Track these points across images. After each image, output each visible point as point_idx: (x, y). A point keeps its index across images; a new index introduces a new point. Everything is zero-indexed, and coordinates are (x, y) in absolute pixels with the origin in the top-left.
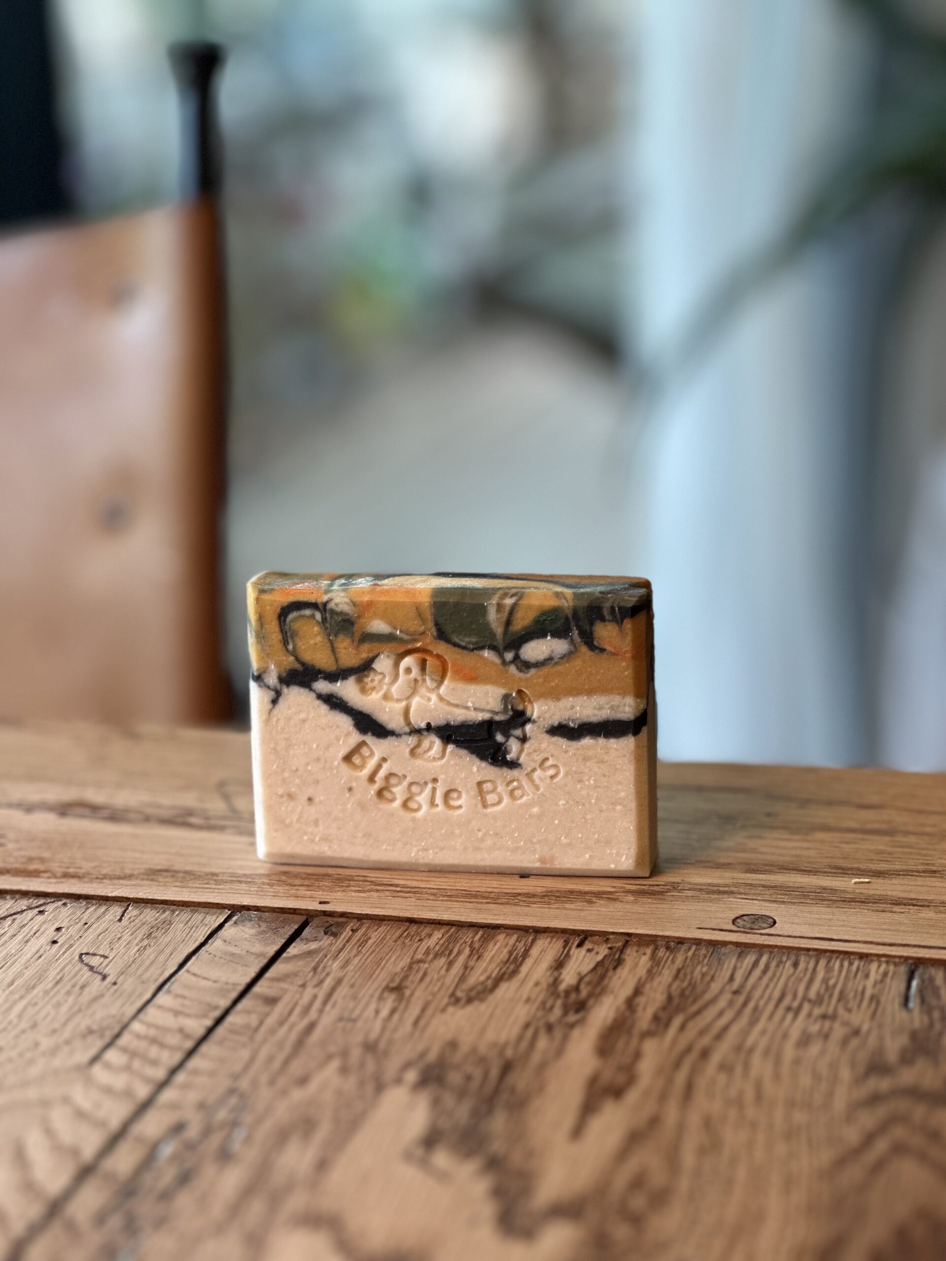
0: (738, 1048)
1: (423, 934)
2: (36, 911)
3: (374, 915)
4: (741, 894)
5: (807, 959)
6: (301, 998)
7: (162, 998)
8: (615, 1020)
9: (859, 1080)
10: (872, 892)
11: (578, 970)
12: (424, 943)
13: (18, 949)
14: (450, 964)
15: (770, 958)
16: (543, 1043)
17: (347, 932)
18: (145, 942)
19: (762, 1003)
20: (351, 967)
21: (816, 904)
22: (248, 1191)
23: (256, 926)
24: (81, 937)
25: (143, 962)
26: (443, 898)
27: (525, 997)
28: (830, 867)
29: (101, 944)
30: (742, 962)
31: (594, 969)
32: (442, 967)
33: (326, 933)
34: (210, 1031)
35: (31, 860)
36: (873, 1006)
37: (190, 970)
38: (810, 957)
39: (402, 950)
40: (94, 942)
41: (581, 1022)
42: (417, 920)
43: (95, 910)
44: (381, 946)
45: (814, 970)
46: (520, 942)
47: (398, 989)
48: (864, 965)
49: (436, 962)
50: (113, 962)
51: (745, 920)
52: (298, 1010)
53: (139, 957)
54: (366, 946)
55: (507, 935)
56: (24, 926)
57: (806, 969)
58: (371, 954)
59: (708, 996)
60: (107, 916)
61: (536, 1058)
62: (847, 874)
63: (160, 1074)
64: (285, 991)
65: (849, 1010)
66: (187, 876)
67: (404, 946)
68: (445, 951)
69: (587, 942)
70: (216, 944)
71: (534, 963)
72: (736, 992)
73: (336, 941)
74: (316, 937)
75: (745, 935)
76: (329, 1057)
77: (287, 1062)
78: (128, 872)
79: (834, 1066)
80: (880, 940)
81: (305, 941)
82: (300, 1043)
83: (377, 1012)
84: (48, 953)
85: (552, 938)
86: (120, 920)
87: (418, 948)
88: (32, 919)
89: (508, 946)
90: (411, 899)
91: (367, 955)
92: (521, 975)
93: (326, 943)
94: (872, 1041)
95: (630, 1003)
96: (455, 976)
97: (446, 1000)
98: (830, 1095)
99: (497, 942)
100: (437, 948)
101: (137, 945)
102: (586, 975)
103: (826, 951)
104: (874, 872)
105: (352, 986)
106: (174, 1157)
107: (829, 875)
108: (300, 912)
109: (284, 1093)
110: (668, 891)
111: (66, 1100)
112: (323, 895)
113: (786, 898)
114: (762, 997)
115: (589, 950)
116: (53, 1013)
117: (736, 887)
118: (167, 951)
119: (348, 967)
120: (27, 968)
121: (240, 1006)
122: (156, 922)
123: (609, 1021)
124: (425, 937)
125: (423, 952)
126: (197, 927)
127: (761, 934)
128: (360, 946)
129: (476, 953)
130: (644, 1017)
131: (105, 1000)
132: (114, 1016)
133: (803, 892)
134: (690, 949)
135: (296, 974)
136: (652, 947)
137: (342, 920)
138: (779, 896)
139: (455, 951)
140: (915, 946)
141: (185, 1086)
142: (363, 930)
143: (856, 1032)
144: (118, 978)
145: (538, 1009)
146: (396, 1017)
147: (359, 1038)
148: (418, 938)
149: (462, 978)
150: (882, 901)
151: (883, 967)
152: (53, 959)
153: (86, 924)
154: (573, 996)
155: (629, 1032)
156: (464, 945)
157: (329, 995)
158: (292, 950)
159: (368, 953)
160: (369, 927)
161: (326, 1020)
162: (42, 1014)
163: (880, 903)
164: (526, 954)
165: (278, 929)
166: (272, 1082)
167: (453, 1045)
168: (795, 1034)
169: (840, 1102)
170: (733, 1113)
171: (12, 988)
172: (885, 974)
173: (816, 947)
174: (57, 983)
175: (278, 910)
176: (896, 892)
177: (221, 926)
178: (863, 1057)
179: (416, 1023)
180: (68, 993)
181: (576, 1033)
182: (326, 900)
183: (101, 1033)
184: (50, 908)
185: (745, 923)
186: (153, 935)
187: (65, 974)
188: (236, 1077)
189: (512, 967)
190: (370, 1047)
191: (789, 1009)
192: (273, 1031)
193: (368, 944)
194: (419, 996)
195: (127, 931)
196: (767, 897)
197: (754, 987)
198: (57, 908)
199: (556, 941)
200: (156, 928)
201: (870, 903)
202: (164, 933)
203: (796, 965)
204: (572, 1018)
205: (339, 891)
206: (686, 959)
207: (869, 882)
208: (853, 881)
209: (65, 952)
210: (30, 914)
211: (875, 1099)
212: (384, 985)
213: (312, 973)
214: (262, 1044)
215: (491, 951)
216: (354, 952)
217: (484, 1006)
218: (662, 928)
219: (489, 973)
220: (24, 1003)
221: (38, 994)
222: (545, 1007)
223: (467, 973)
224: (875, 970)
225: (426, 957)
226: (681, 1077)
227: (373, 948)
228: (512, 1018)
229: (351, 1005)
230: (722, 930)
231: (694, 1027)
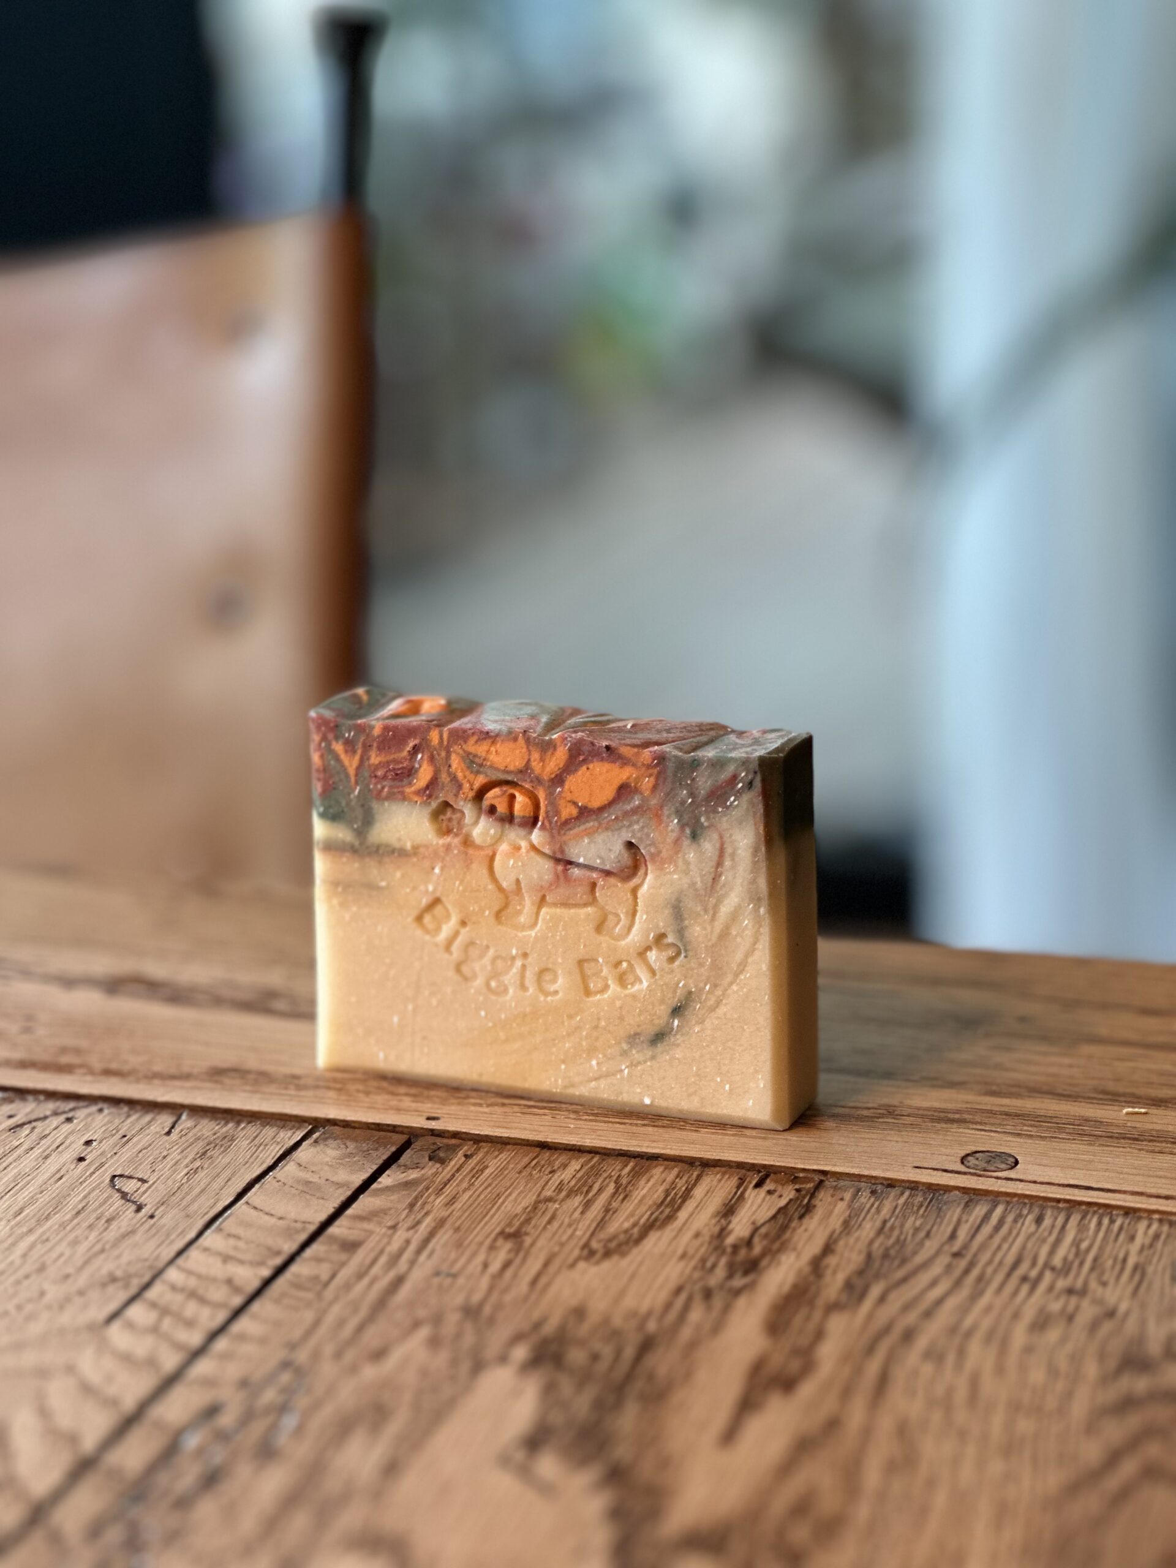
0: (953, 1330)
1: (557, 1164)
2: (62, 1118)
3: (496, 1137)
4: (976, 1123)
5: (1055, 1213)
6: (389, 1243)
7: (211, 1239)
8: (795, 1286)
9: (1105, 1380)
10: (1150, 1126)
11: (753, 1218)
12: (556, 1176)
13: (34, 1167)
14: (587, 1205)
15: (1006, 1210)
16: (696, 1315)
17: (458, 1158)
18: (198, 1163)
19: (989, 1270)
20: (458, 1205)
21: (1074, 1139)
22: (290, 1501)
23: (342, 1146)
24: (115, 1153)
25: (191, 1189)
26: (587, 1117)
27: (680, 1252)
28: (1096, 1091)
29: (140, 1164)
30: (970, 1214)
31: (774, 1217)
32: (578, 1207)
33: (430, 1159)
34: (267, 1283)
35: (64, 1050)
36: (1137, 1278)
37: (250, 1201)
38: (1060, 1210)
39: (527, 1183)
40: (131, 1161)
41: (750, 1287)
42: (551, 1145)
43: (138, 1119)
44: (501, 1178)
45: (1063, 1227)
46: (681, 1178)
47: (514, 1235)
48: (1129, 1224)
49: (569, 1202)
50: (153, 1188)
51: (977, 1159)
52: (383, 1259)
53: (187, 1182)
54: (481, 1177)
56: (45, 1137)
57: (1053, 1226)
58: (486, 1188)
59: (919, 1259)
60: (152, 1128)
61: (686, 1333)
62: (1117, 1101)
63: (195, 1339)
64: (370, 1233)
65: (1104, 1284)
66: (261, 1079)
67: (531, 1179)
68: (582, 1187)
69: (768, 1181)
70: (288, 1169)
71: (697, 1207)
72: (957, 1255)
73: (443, 1169)
74: (418, 1163)
75: (976, 1178)
76: (416, 1324)
77: (360, 1328)
78: (186, 1069)
79: (1076, 1359)
80: (1153, 1191)
81: (403, 1167)
82: (381, 1304)
83: (486, 1265)
84: (71, 1173)
85: (724, 1174)
86: (169, 1133)
87: (547, 1182)
88: (56, 1128)
89: (664, 1184)
90: (546, 1117)
91: (481, 1189)
92: (678, 1223)
93: (430, 1172)
94: (1131, 1327)
95: (817, 1265)
96: (592, 1221)
97: (577, 1252)
98: (1069, 1395)
99: (652, 1177)
100: (573, 1183)
101: (187, 1166)
102: (763, 1225)
103: (1080, 1203)
104: (1153, 1100)
105: (457, 1229)
106: (200, 1451)
107: (1095, 1101)
108: (401, 1129)
109: (354, 1369)
110: (882, 1116)
111: (70, 1369)
112: (431, 1108)
113: (1034, 1131)
114: (990, 1262)
115: (769, 1192)
116: (68, 1253)
117: (970, 1114)
118: (225, 1175)
119: (454, 1206)
120: (42, 1192)
121: (309, 1252)
122: (215, 1137)
123: (786, 1288)
124: (559, 1168)
125: (553, 1188)
126: (266, 1145)
127: (997, 1178)
128: (473, 1177)
129: (622, 1191)
130: (833, 1285)
131: (138, 1237)
132: (146, 1260)
133: (1057, 1123)
134: (902, 1194)
135: (385, 1212)
136: (852, 1190)
137: (453, 1141)
138: (1025, 1128)
139: (596, 1187)
141: (226, 1356)
142: (480, 1155)
143: (1111, 1314)
144: (156, 1210)
145: (695, 1268)
146: (509, 1273)
147: (459, 1300)
148: (549, 1169)
149: (601, 1224)
150: (1161, 1139)
151: (1155, 1226)
152: (77, 1181)
153: (125, 1136)
154: (743, 1253)
155: (811, 1303)
156: (608, 1180)
157: (426, 1241)
158: (385, 1180)
159: (483, 1187)
160: (487, 1152)
161: (417, 1276)
162: (54, 1255)
163: (1159, 1142)
164: (687, 1195)
165: (370, 1152)
166: (338, 1355)
167: (579, 1312)
168: (1029, 1313)
169: (1079, 1408)
170: (937, 1417)
171: (18, 1218)
172: (1157, 1236)
173: (1068, 1197)
174: (78, 1213)
175: (373, 1126)
177: (297, 1145)
178: (1116, 1347)
179: (534, 1282)
180: (91, 1227)
181: (742, 1302)
182: (435, 1115)
183: (126, 1279)
184: (81, 1114)
185: (977, 1162)
186: (209, 1154)
187: (89, 1202)
188: (293, 1346)
189: (668, 1211)
190: (471, 1312)
191: (1024, 1279)
192: (347, 1287)
193: (484, 1175)
194: (541, 1246)
195: (177, 1146)
196: (1009, 1129)
197: (983, 1247)
198: (89, 1115)
199: (729, 1178)
200: (213, 1145)
201: (1145, 1140)
202: (223, 1152)
203: (1039, 1220)
204: (738, 1282)
205: (453, 1104)
206: (896, 1207)
207: (1146, 1113)
208: (1125, 1111)
209: (93, 1173)
210: (55, 1121)
211: (1127, 1404)
212: (498, 1230)
213: (407, 1211)
214: (331, 1303)
215: (642, 1189)
216: (465, 1185)
217: (625, 1262)
218: (868, 1166)
219: (636, 1218)
220: (31, 1238)
221: (51, 1227)
222: (705, 1267)
223: (607, 1218)
224: (1143, 1231)
225: (557, 1195)
226: (873, 1367)
227: (489, 1181)
228: (661, 1279)
229: (453, 1256)
230: (945, 1171)
231: (897, 1300)
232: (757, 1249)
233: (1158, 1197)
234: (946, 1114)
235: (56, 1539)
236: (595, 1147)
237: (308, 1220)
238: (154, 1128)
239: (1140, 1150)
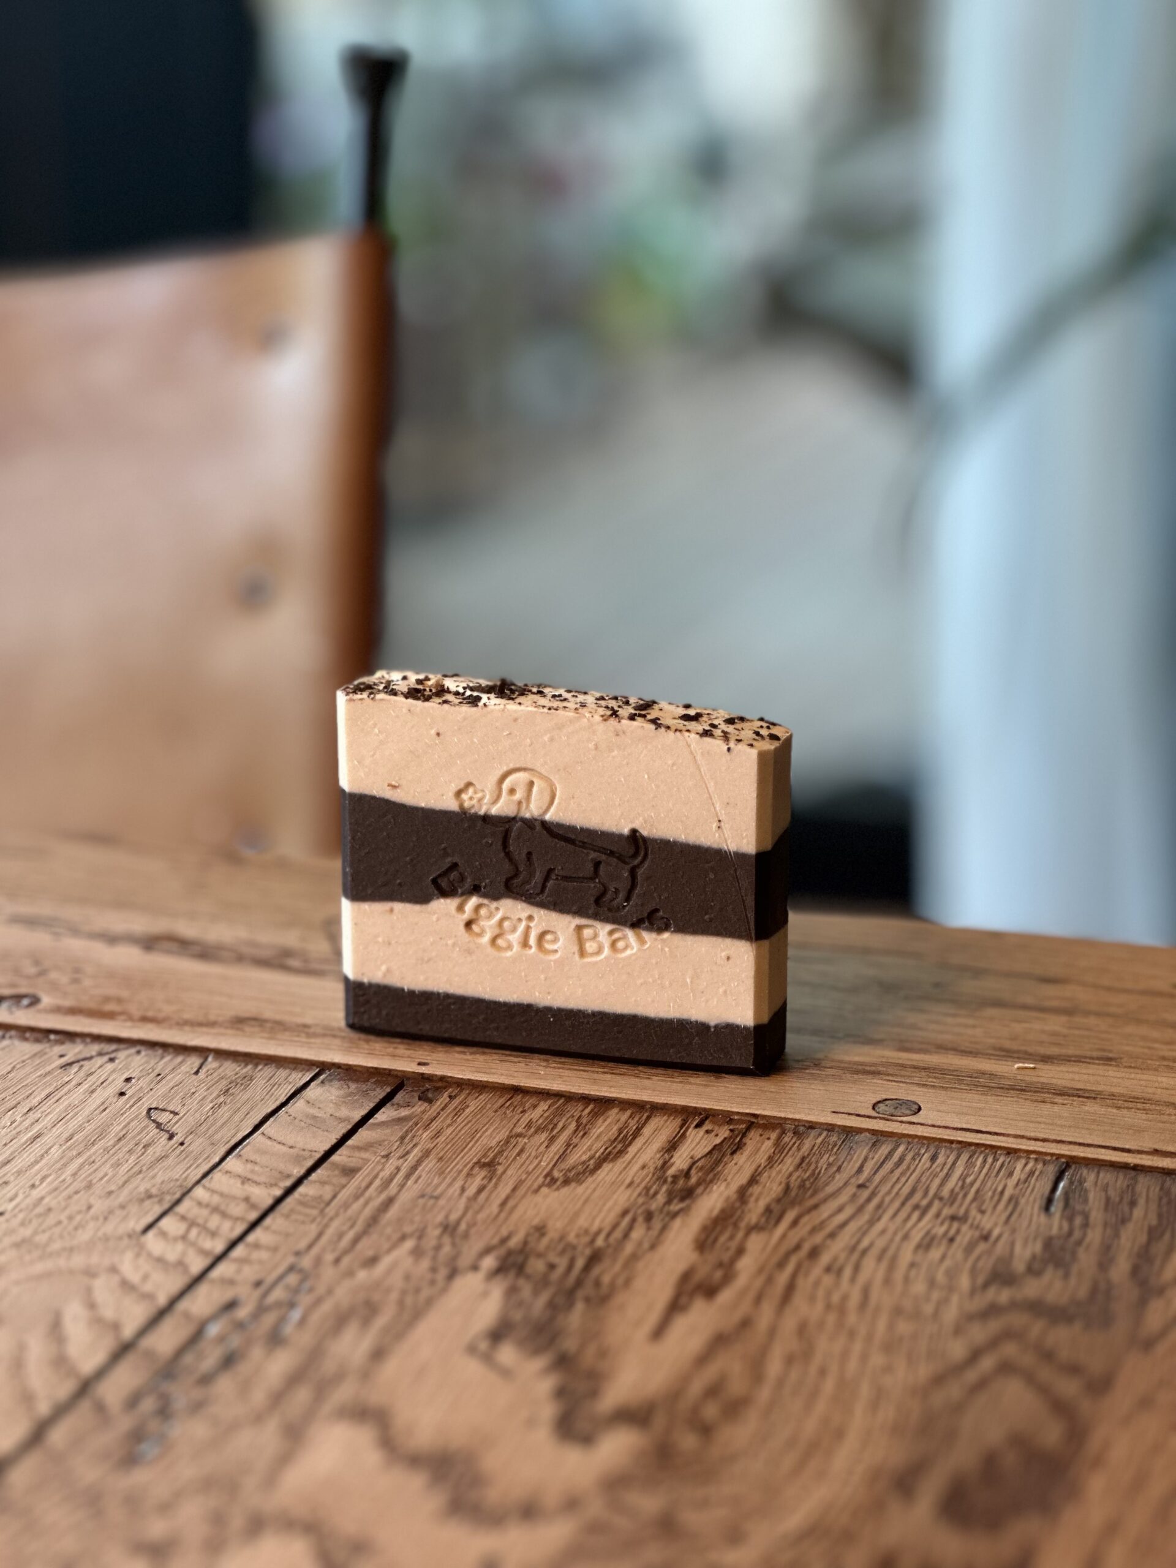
0: (852, 1249)
1: (527, 1105)
2: (106, 1058)
3: (477, 1080)
4: (888, 1075)
5: (948, 1152)
6: (382, 1170)
7: (231, 1163)
8: (723, 1211)
9: (974, 1292)
10: (1035, 1079)
11: (692, 1153)
12: (527, 1115)
13: (82, 1100)
14: (552, 1140)
15: (907, 1149)
16: (637, 1234)
17: (444, 1098)
18: (222, 1099)
19: (887, 1199)
20: (442, 1139)
21: (970, 1090)
22: (294, 1379)
23: (345, 1087)
24: (151, 1089)
25: (215, 1119)
26: (556, 1065)
27: (628, 1181)
28: (995, 1049)
29: (173, 1099)
30: (876, 1152)
31: (710, 1152)
32: (544, 1142)
33: (420, 1099)
34: (279, 1201)
35: (107, 999)
36: (1010, 1208)
37: (265, 1132)
38: (952, 1150)
39: (502, 1121)
40: (164, 1096)
41: (686, 1209)
42: (523, 1088)
43: (171, 1060)
44: (479, 1116)
45: (954, 1164)
46: (633, 1119)
47: (489, 1165)
48: (1010, 1162)
49: (536, 1137)
50: (182, 1120)
51: (887, 1106)
52: (377, 1182)
53: (212, 1115)
54: (463, 1115)
55: (620, 1110)
56: (92, 1074)
57: (945, 1164)
58: (467, 1125)
59: (830, 1189)
60: (183, 1068)
61: (629, 1248)
62: (1011, 1057)
63: (219, 1247)
64: (368, 1160)
65: (983, 1212)
66: (276, 1027)
67: (505, 1117)
68: (548, 1126)
69: (707, 1122)
70: (298, 1106)
71: (645, 1143)
72: (861, 1186)
73: (431, 1108)
74: (409, 1102)
75: (884, 1122)
76: (403, 1238)
77: (356, 1241)
78: (212, 1018)
79: (951, 1274)
80: (1032, 1135)
81: (396, 1106)
82: (374, 1220)
83: (463, 1190)
84: (113, 1106)
85: (670, 1116)
86: (197, 1073)
87: (519, 1121)
88: (101, 1067)
89: (619, 1123)
90: (520, 1064)
91: (462, 1125)
92: (628, 1157)
93: (420, 1110)
94: (1000, 1248)
95: (743, 1194)
96: (555, 1154)
97: (541, 1180)
98: (943, 1302)
99: (608, 1117)
100: (541, 1121)
101: (212, 1101)
102: (699, 1160)
103: (970, 1144)
104: (1041, 1056)
105: (441, 1159)
106: (221, 1339)
107: (991, 1057)
108: (395, 1073)
109: (350, 1273)
110: (807, 1067)
111: (113, 1270)
112: (422, 1055)
113: (937, 1082)
114: (889, 1192)
115: (707, 1132)
116: (110, 1174)
118: (244, 1110)
119: (438, 1140)
120: (89, 1121)
121: (314, 1176)
122: (236, 1076)
123: (716, 1212)
124: (529, 1108)
125: (523, 1126)
126: (280, 1085)
127: (902, 1122)
128: (456, 1114)
129: (582, 1129)
130: (754, 1212)
131: (170, 1161)
132: (177, 1180)
133: (958, 1076)
134: (820, 1135)
135: (380, 1143)
136: (778, 1131)
137: (440, 1084)
138: (930, 1080)
139: (560, 1125)
140: (1070, 1143)
141: (243, 1261)
142: (462, 1097)
143: (985, 1238)
144: (185, 1138)
145: (640, 1195)
146: (483, 1196)
147: (440, 1218)
148: (521, 1109)
149: (562, 1157)
150: (1045, 1090)
151: (1031, 1164)
152: (118, 1112)
153: (159, 1075)
154: (681, 1182)
155: (736, 1225)
156: (570, 1120)
157: (414, 1168)
158: (381, 1116)
159: (464, 1122)
160: (469, 1094)
161: (406, 1196)
162: (100, 1174)
163: (1043, 1093)
164: (637, 1133)
165: (369, 1091)
166: (337, 1261)
167: (541, 1230)
168: (917, 1236)
169: (951, 1314)
170: (832, 1319)
171: (69, 1143)
172: (1032, 1173)
173: (960, 1139)
174: (120, 1140)
175: (372, 1068)
176: (1064, 1081)
177: (307, 1085)
178: (986, 1265)
179: (504, 1204)
180: (130, 1151)
181: (678, 1222)
182: (426, 1061)
183: (160, 1195)
184: (122, 1055)
185: (886, 1109)
186: (231, 1091)
187: (129, 1130)
188: (298, 1254)
189: (620, 1146)
190: (449, 1229)
191: (916, 1207)
192: (346, 1206)
193: (465, 1113)
194: (511, 1175)
195: (203, 1085)
196: (916, 1080)
197: (884, 1180)
198: (129, 1056)
199: (674, 1119)
200: (234, 1084)
201: (1030, 1091)
202: (243, 1090)
203: (934, 1158)
204: (675, 1207)
205: (441, 1051)
206: (814, 1146)
207: (1034, 1068)
208: (1016, 1066)
209: (133, 1106)
210: (100, 1061)
211: (991, 1311)
212: (475, 1160)
213: (398, 1143)
214: (332, 1219)
215: (599, 1127)
216: (449, 1121)
217: (580, 1189)
218: (793, 1111)
219: (592, 1152)
220: (80, 1160)
221: (97, 1151)
222: (648, 1193)
223: (568, 1151)
224: (1020, 1168)
225: (527, 1131)
226: (783, 1278)
227: (470, 1118)
228: (610, 1204)
229: (436, 1181)
230: (858, 1115)
231: (807, 1223)
232: (693, 1180)
233: (1036, 1139)
234: (864, 1067)
235: (100, 1408)
236: (562, 1091)
237: (314, 1149)
238: (184, 1068)
239: (1025, 1099)
